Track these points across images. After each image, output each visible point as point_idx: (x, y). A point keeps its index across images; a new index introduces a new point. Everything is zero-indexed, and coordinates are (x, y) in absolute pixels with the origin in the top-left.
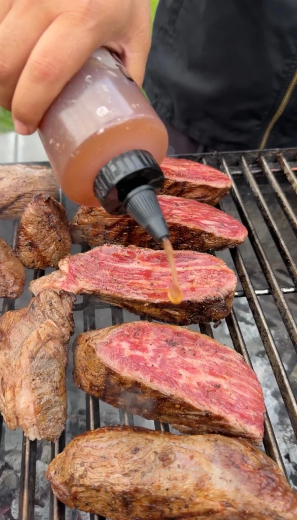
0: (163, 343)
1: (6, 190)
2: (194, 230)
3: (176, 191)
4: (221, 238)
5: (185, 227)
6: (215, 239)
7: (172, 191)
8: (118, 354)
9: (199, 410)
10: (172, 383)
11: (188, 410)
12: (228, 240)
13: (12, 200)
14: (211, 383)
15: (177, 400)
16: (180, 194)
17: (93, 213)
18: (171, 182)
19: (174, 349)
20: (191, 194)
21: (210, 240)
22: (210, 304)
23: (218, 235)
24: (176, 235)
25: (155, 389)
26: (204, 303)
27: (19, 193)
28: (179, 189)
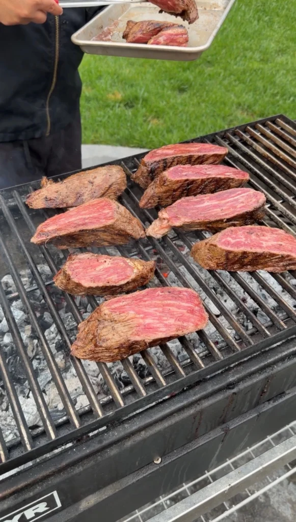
0: (246, 234)
1: (100, 184)
2: (225, 179)
3: (199, 162)
4: (239, 180)
5: (220, 178)
6: (236, 181)
7: (196, 162)
8: (228, 243)
9: (278, 255)
10: (261, 247)
11: (273, 257)
12: (242, 180)
13: (106, 189)
14: (277, 244)
15: (267, 254)
16: (201, 163)
17: (166, 184)
18: (196, 157)
19: (253, 235)
20: (207, 162)
21: (233, 183)
22: (256, 210)
23: (237, 178)
24: (214, 185)
25: (254, 252)
26: (254, 211)
27: (110, 184)
28: (200, 160)
